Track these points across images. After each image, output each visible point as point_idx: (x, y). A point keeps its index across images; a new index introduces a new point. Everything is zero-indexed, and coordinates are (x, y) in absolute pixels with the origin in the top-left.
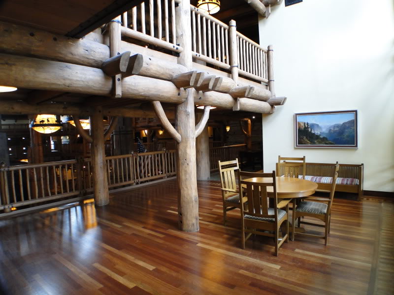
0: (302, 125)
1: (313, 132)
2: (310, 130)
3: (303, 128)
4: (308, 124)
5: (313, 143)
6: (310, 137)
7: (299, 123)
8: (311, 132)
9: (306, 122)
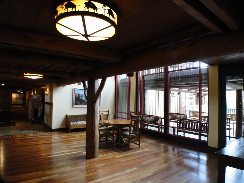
0: (77, 95)
1: (82, 99)
2: (81, 98)
3: (77, 96)
4: (80, 94)
5: (82, 104)
6: (80, 101)
7: (76, 94)
8: (81, 99)
9: (79, 93)
